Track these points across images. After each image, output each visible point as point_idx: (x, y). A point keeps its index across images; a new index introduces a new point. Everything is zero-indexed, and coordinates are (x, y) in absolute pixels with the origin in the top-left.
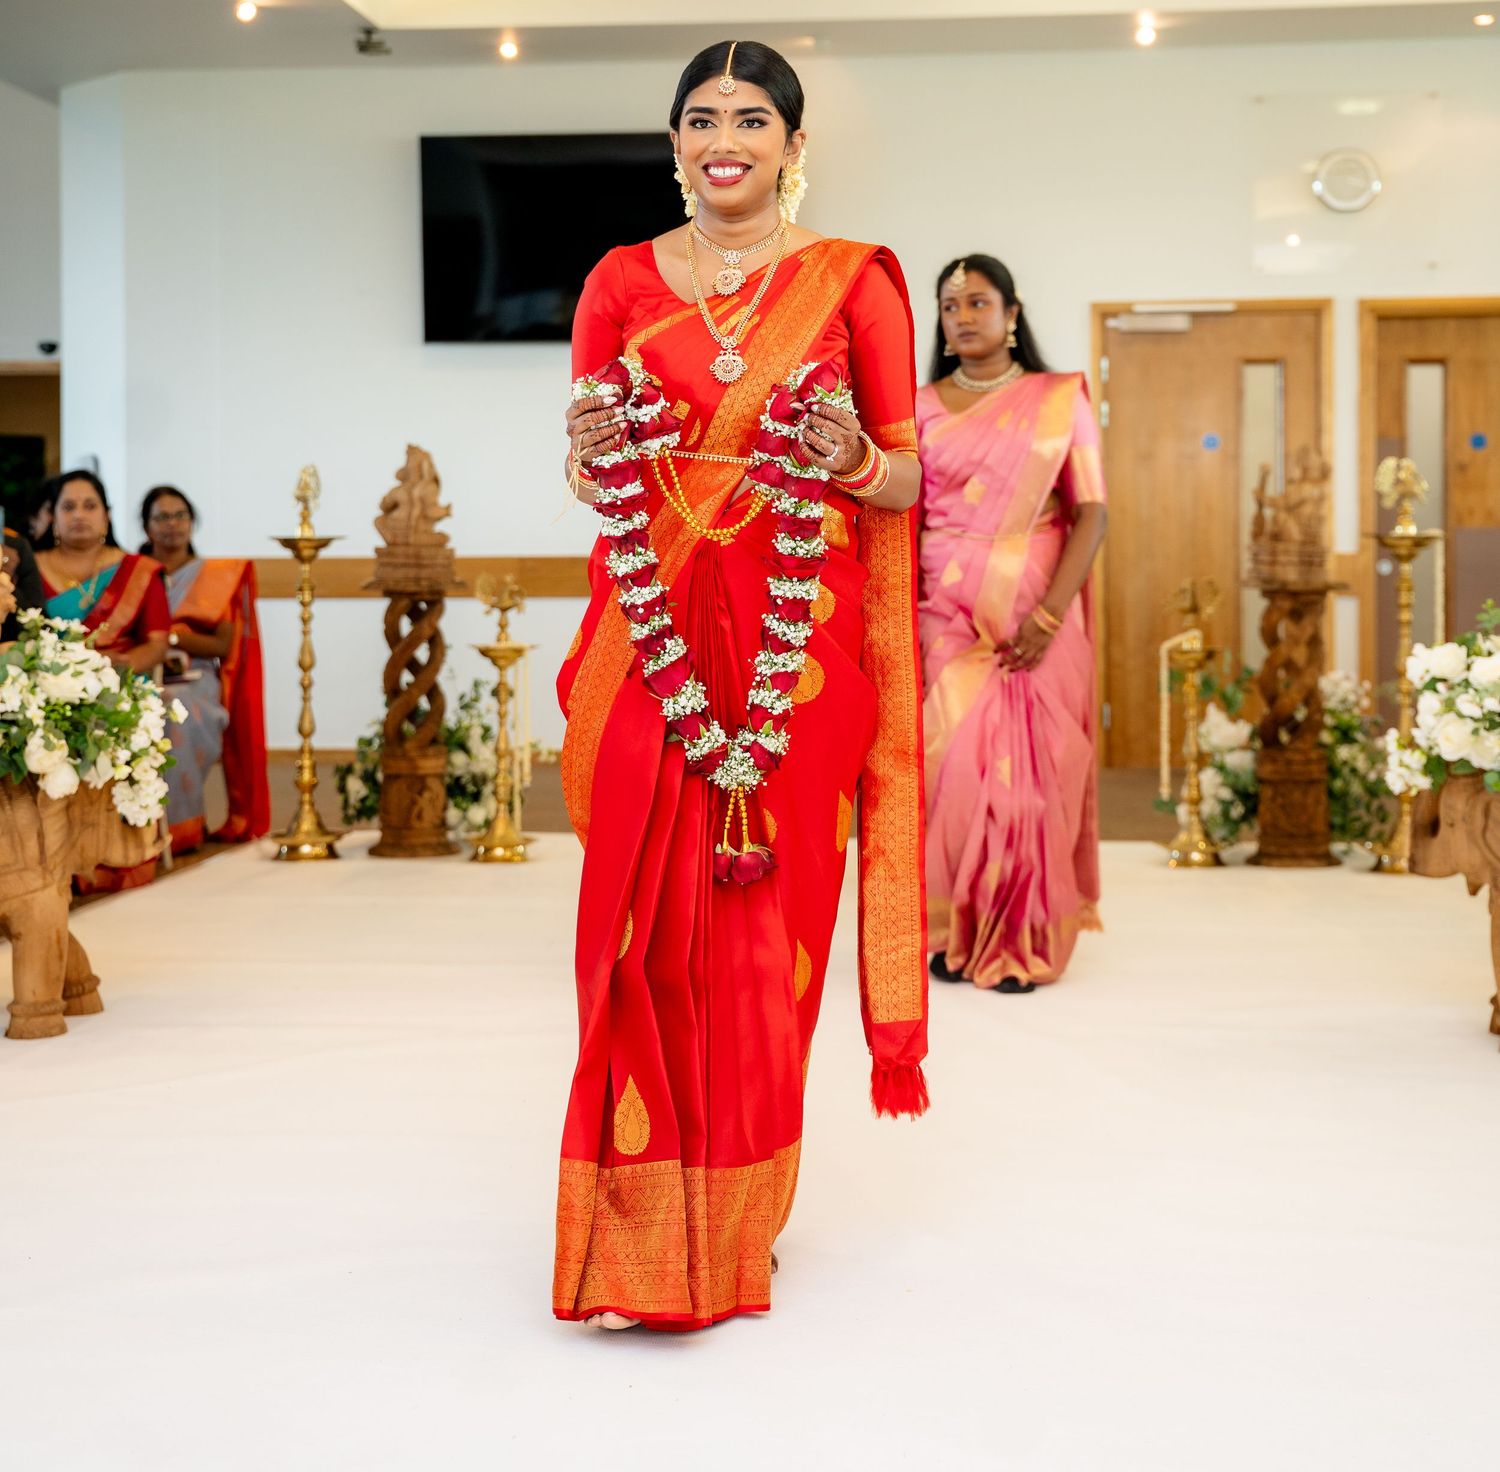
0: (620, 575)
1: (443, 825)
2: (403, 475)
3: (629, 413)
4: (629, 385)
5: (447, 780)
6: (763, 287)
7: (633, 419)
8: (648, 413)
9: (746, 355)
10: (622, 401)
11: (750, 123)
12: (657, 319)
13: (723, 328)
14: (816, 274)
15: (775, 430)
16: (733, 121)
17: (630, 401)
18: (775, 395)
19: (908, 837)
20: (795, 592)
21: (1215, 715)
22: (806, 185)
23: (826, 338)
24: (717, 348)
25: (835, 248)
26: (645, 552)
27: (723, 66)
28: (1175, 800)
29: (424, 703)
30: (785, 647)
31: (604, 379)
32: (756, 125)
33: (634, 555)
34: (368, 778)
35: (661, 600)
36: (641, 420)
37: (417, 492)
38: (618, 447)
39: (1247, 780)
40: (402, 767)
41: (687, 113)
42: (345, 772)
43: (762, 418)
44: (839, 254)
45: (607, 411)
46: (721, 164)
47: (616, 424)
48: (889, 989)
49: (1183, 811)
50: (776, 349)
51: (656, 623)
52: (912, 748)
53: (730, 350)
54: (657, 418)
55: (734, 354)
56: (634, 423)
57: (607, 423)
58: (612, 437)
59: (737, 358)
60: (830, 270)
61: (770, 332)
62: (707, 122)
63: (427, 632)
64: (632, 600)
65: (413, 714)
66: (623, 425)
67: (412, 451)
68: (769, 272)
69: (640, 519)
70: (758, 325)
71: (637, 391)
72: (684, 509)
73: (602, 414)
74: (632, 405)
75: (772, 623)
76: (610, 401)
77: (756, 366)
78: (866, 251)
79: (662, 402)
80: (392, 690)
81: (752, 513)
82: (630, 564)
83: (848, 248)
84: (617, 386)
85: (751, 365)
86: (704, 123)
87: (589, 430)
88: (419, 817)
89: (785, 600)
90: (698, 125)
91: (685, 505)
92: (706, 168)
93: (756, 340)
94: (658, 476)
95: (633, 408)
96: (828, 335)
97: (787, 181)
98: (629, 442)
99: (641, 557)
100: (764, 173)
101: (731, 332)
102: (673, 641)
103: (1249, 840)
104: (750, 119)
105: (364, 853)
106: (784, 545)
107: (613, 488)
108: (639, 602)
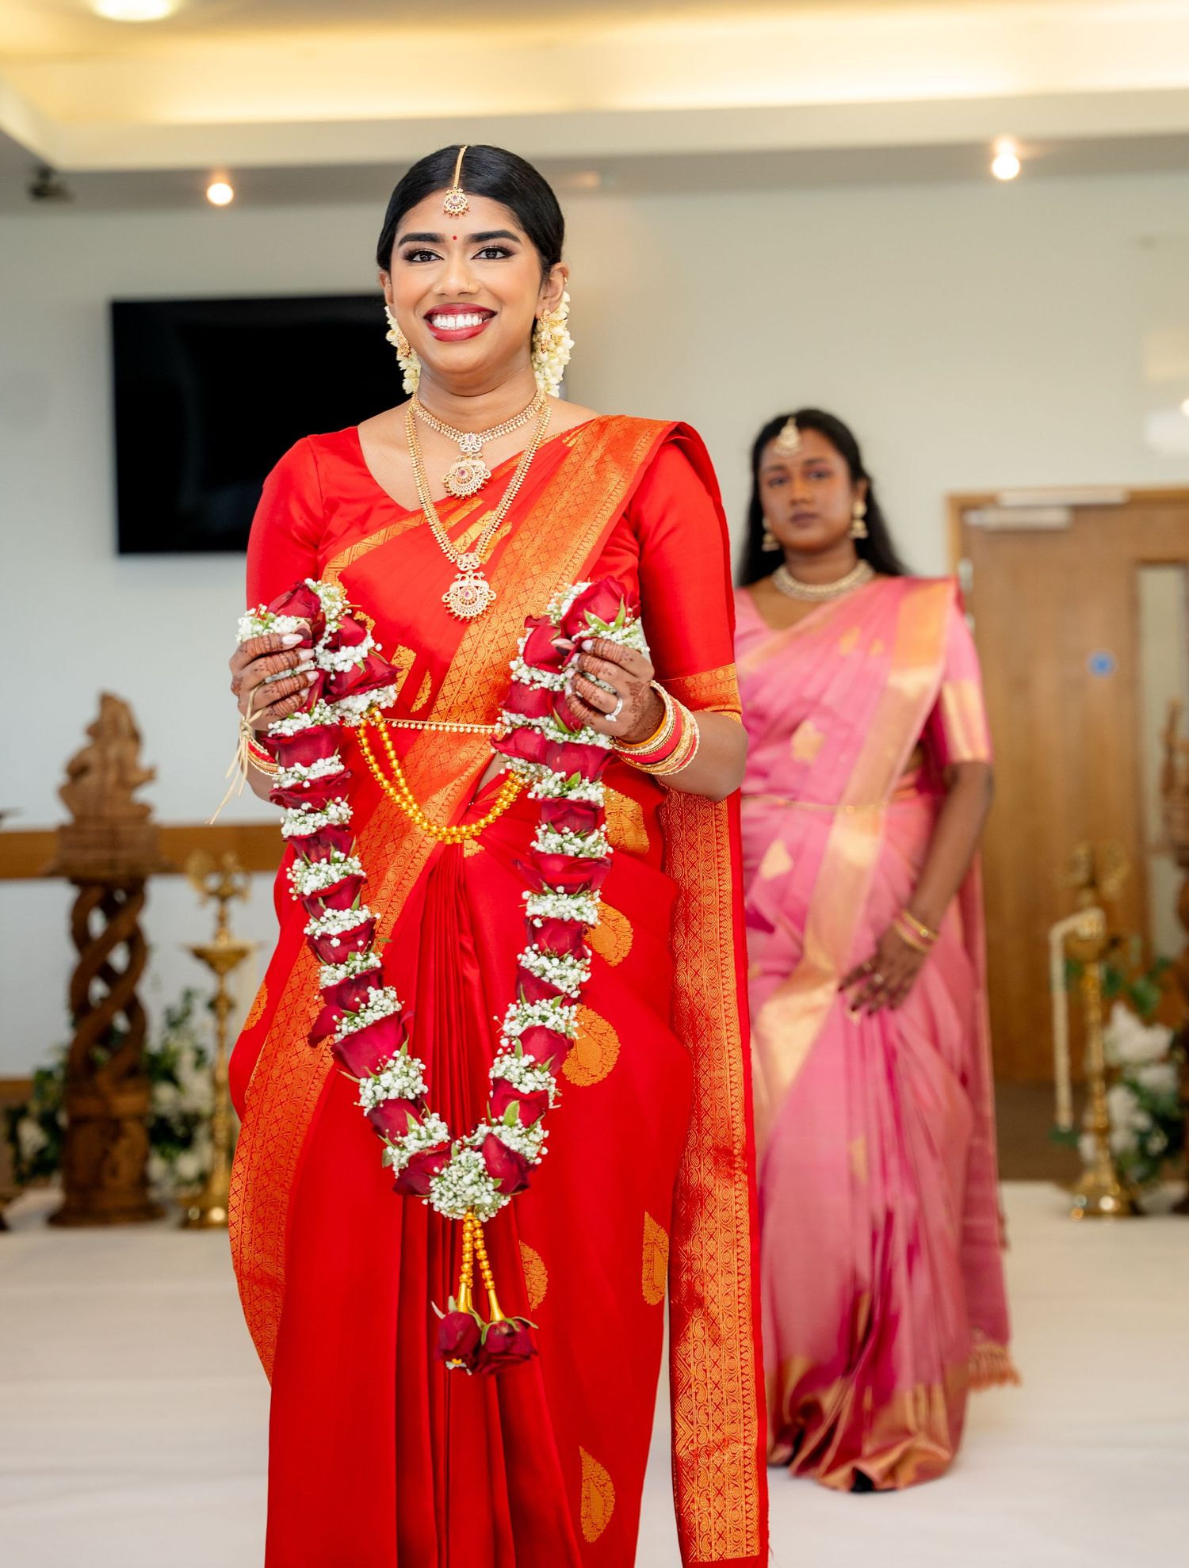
0: (307, 892)
1: (144, 1181)
2: (95, 731)
3: (322, 660)
4: (320, 618)
5: (152, 1122)
6: (515, 484)
7: (327, 668)
8: (348, 659)
9: (494, 579)
10: (311, 639)
11: (491, 253)
12: (365, 533)
13: (460, 541)
14: (590, 463)
15: (533, 681)
16: (465, 251)
17: (323, 642)
18: (530, 630)
19: (736, 1278)
20: (562, 909)
21: (1124, 1021)
22: (571, 344)
23: (606, 552)
24: (451, 571)
25: (615, 429)
26: (345, 861)
27: (449, 175)
28: (1078, 1129)
29: (121, 1022)
30: (546, 991)
31: (285, 609)
32: (499, 254)
33: (328, 863)
34: (47, 1122)
35: (368, 930)
36: (339, 668)
37: (113, 752)
38: (306, 707)
39: (1167, 1103)
40: (90, 1106)
41: (402, 242)
42: (17, 1115)
43: (513, 665)
44: (621, 435)
45: (288, 655)
46: (449, 310)
47: (303, 674)
48: (711, 1510)
49: (1088, 1145)
50: (535, 570)
51: (358, 964)
52: (738, 1145)
53: (470, 573)
54: (361, 666)
55: (476, 578)
56: (329, 674)
57: (289, 673)
58: (296, 693)
59: (480, 583)
60: (608, 458)
61: (527, 546)
62: (431, 254)
63: (124, 928)
64: (324, 929)
65: (106, 1036)
66: (313, 676)
67: (107, 701)
68: (523, 463)
69: (338, 811)
70: (508, 538)
71: (331, 627)
72: (404, 797)
73: (281, 660)
74: (326, 647)
75: (530, 959)
76: (292, 640)
77: (508, 594)
78: (660, 430)
79: (369, 642)
80: (80, 1005)
81: (503, 804)
82: (322, 875)
83: (633, 428)
84: (302, 620)
85: (501, 593)
86: (426, 256)
87: (262, 683)
88: (114, 1172)
89: (548, 921)
90: (418, 258)
91: (406, 790)
92: (429, 317)
93: (508, 558)
94: (367, 750)
95: (327, 651)
96: (610, 546)
97: (544, 335)
98: (322, 701)
99: (338, 865)
100: (511, 322)
101: (472, 548)
102: (380, 992)
103: (1173, 1178)
104: (491, 248)
105: (40, 1222)
106: (547, 841)
107: (298, 765)
108: (335, 930)
